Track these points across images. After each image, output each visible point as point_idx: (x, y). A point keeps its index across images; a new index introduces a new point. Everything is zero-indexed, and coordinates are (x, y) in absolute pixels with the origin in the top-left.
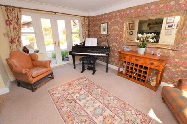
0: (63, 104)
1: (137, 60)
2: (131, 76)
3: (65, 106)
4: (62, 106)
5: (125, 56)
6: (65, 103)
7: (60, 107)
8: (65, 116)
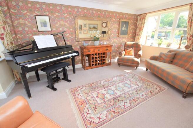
0: (120, 107)
1: (99, 50)
2: (96, 64)
3: (124, 105)
4: (123, 107)
5: (90, 50)
6: (120, 105)
7: (125, 108)
8: (135, 103)
